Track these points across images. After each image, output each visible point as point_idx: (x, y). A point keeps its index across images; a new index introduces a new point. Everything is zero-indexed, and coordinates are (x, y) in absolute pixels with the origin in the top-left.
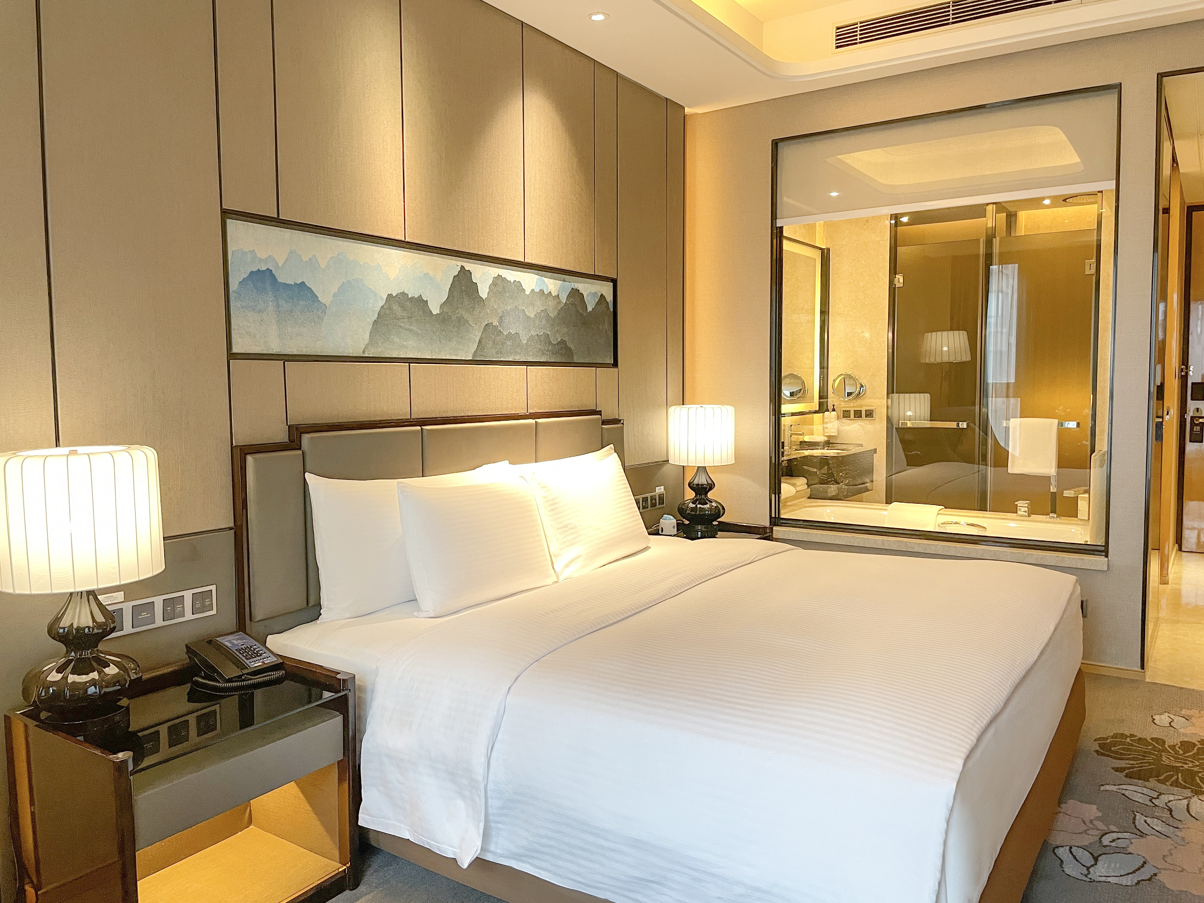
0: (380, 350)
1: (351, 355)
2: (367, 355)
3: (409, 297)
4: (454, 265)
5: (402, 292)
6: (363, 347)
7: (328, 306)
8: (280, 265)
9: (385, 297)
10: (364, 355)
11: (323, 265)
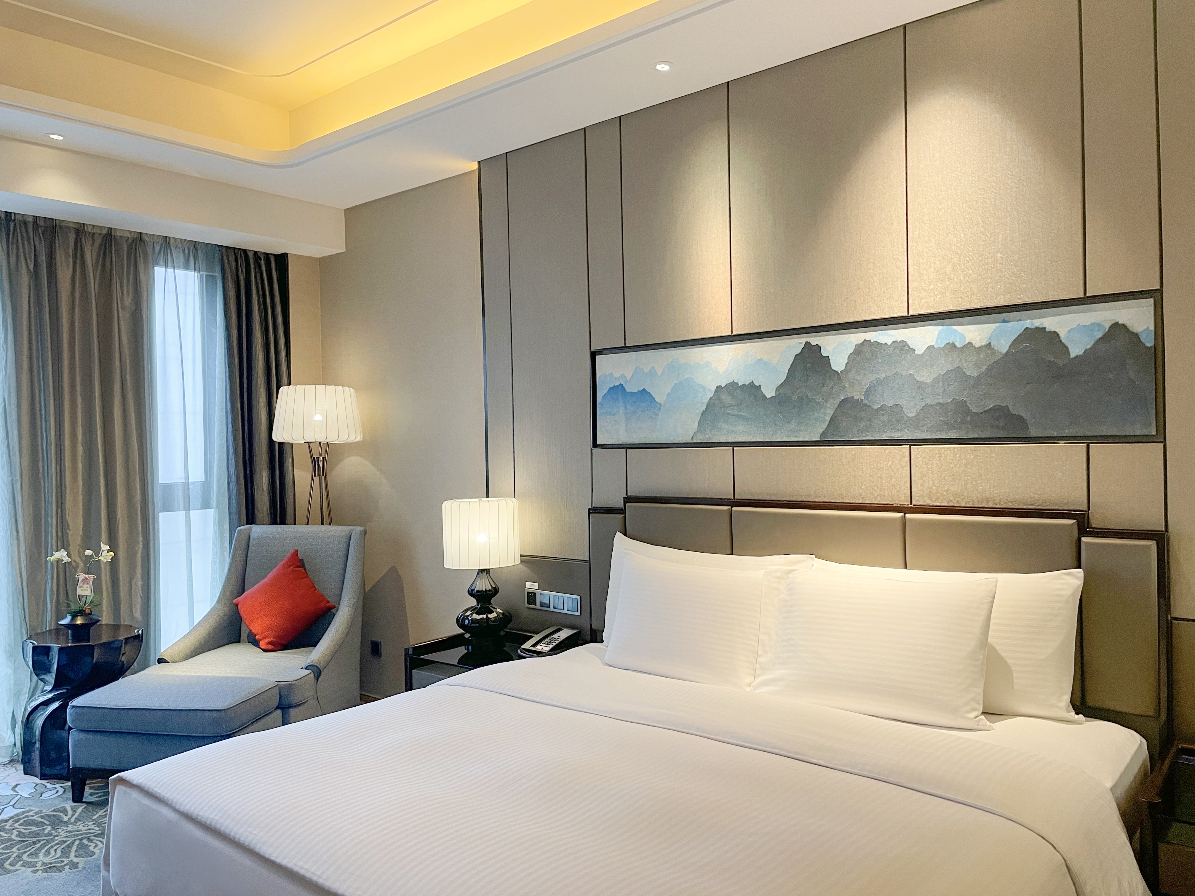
0: (707, 436)
1: (681, 442)
2: (695, 441)
3: (739, 385)
4: (797, 343)
5: (731, 382)
6: (691, 434)
7: (662, 405)
8: (628, 380)
9: (714, 389)
10: (692, 442)
11: (659, 373)
